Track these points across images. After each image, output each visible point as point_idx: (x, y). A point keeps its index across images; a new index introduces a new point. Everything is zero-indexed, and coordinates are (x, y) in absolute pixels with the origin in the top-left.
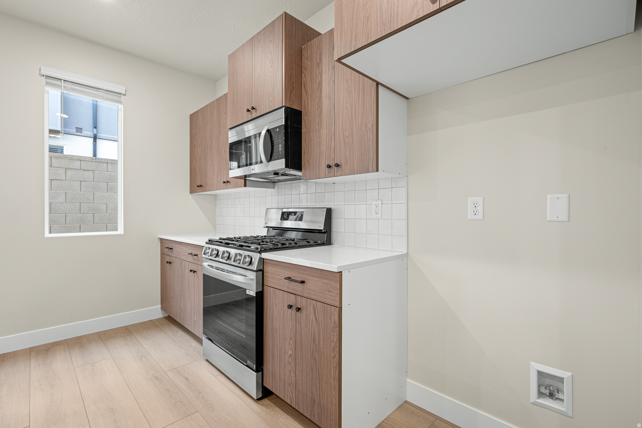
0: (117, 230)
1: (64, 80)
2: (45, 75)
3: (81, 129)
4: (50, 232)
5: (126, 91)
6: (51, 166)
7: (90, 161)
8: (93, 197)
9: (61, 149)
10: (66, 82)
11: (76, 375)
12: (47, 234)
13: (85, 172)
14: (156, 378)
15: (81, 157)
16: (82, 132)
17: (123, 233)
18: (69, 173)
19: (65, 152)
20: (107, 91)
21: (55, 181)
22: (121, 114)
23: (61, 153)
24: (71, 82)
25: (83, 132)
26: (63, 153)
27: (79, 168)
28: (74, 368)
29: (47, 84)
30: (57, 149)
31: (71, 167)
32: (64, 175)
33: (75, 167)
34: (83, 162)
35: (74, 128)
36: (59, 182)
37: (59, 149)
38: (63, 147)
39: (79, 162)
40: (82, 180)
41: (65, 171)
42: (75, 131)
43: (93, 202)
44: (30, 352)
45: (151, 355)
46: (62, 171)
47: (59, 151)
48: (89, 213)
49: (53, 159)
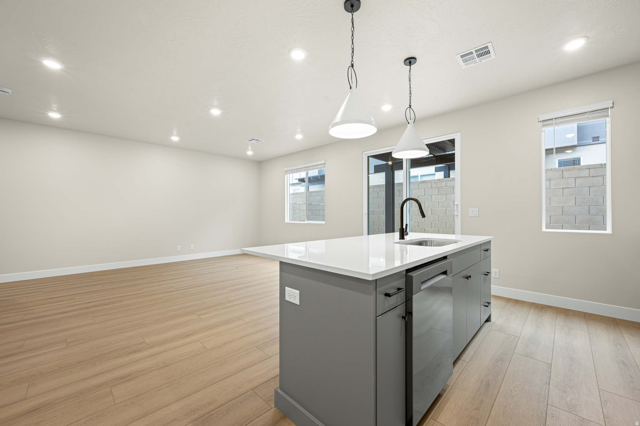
0: (606, 230)
1: (555, 118)
2: (541, 120)
3: (598, 137)
4: (546, 228)
5: (613, 104)
6: (563, 178)
7: (599, 168)
8: (602, 200)
9: (578, 160)
10: (556, 119)
11: (555, 329)
12: (544, 229)
13: (594, 178)
14: (624, 363)
15: (590, 165)
16: (598, 140)
17: (611, 233)
18: (578, 181)
19: (582, 164)
20: (592, 111)
21: (566, 189)
22: (609, 126)
23: (578, 165)
24: (561, 117)
25: (600, 139)
26: (580, 165)
27: (588, 175)
28: (555, 325)
29: (543, 126)
30: (575, 161)
31: (580, 176)
32: (574, 183)
33: (584, 176)
34: (592, 169)
35: (591, 138)
36: (569, 189)
37: (577, 160)
38: (580, 158)
39: (588, 170)
40: (591, 185)
41: (574, 180)
42: (592, 140)
43: (603, 204)
44: (532, 305)
45: (630, 348)
46: (572, 180)
47: (577, 163)
48: (598, 214)
49: (564, 172)
